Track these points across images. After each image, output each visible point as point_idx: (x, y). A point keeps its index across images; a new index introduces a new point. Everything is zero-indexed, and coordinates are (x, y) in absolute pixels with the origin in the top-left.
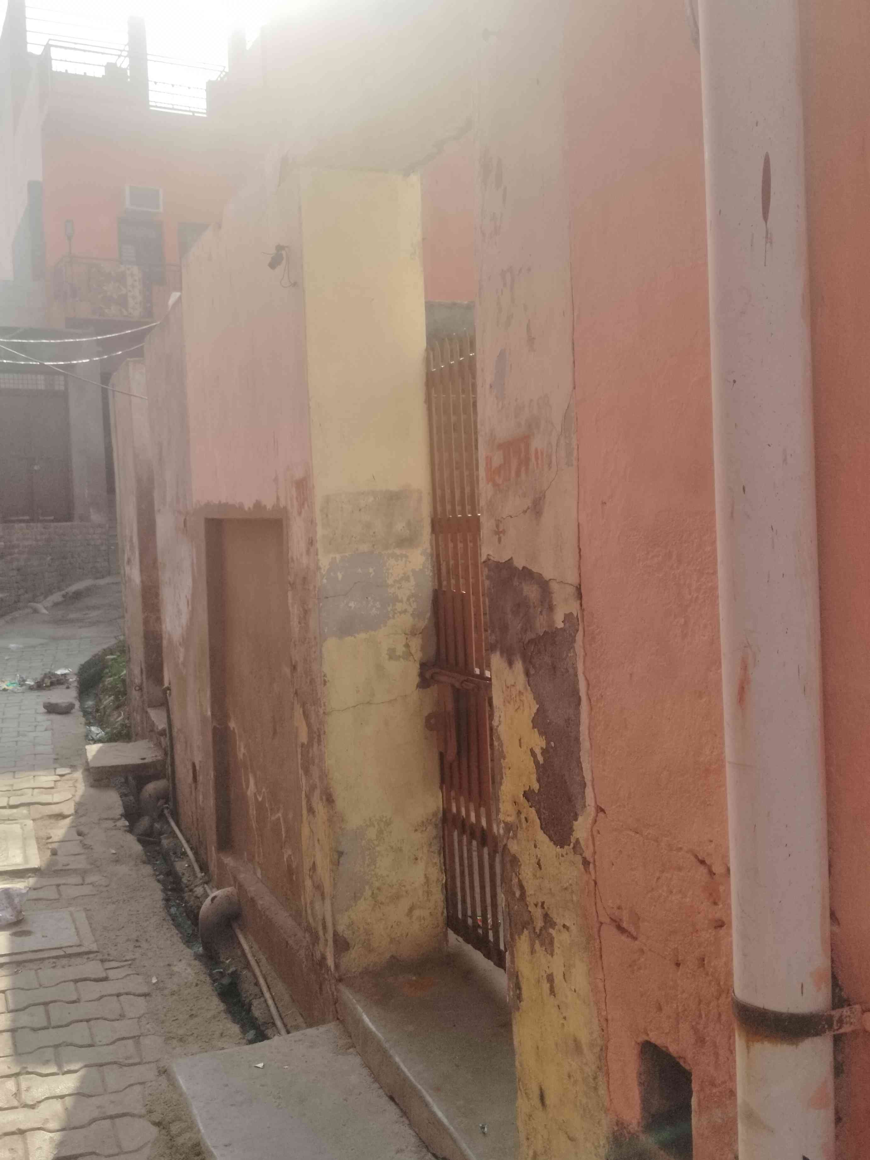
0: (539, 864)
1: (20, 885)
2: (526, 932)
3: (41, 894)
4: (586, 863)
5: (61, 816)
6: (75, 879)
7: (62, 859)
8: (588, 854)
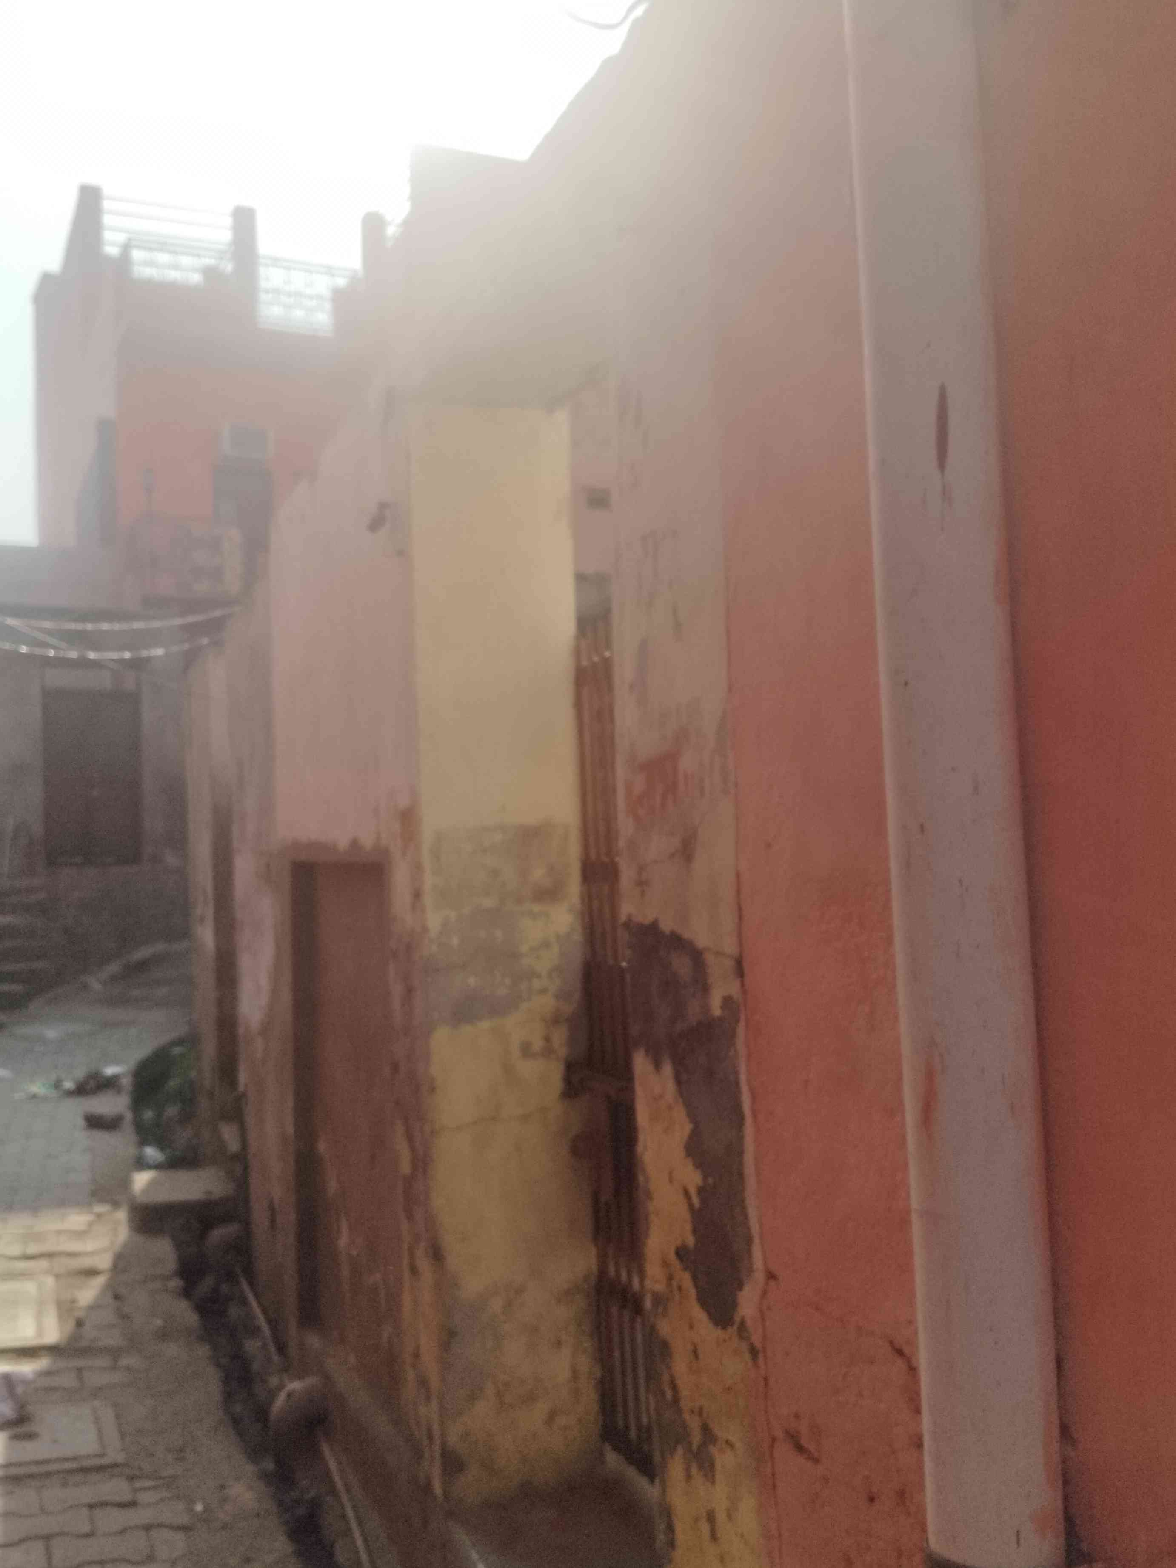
0: (695, 1352)
1: (26, 1368)
2: (680, 1451)
3: (56, 1381)
4: (754, 1352)
5: (91, 1273)
6: (102, 1362)
7: (89, 1332)
8: (756, 1340)
